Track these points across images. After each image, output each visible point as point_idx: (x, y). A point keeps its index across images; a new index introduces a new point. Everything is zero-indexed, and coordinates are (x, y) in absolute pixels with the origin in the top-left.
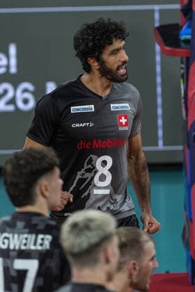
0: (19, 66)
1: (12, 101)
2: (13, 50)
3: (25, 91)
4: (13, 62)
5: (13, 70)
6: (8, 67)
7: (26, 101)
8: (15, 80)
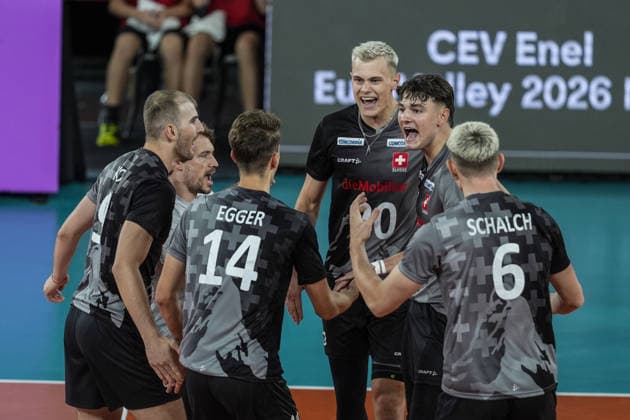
0: (595, 56)
1: (586, 98)
2: (589, 37)
3: (601, 86)
4: (589, 50)
5: (588, 61)
6: (582, 57)
7: (600, 98)
8: (589, 73)
